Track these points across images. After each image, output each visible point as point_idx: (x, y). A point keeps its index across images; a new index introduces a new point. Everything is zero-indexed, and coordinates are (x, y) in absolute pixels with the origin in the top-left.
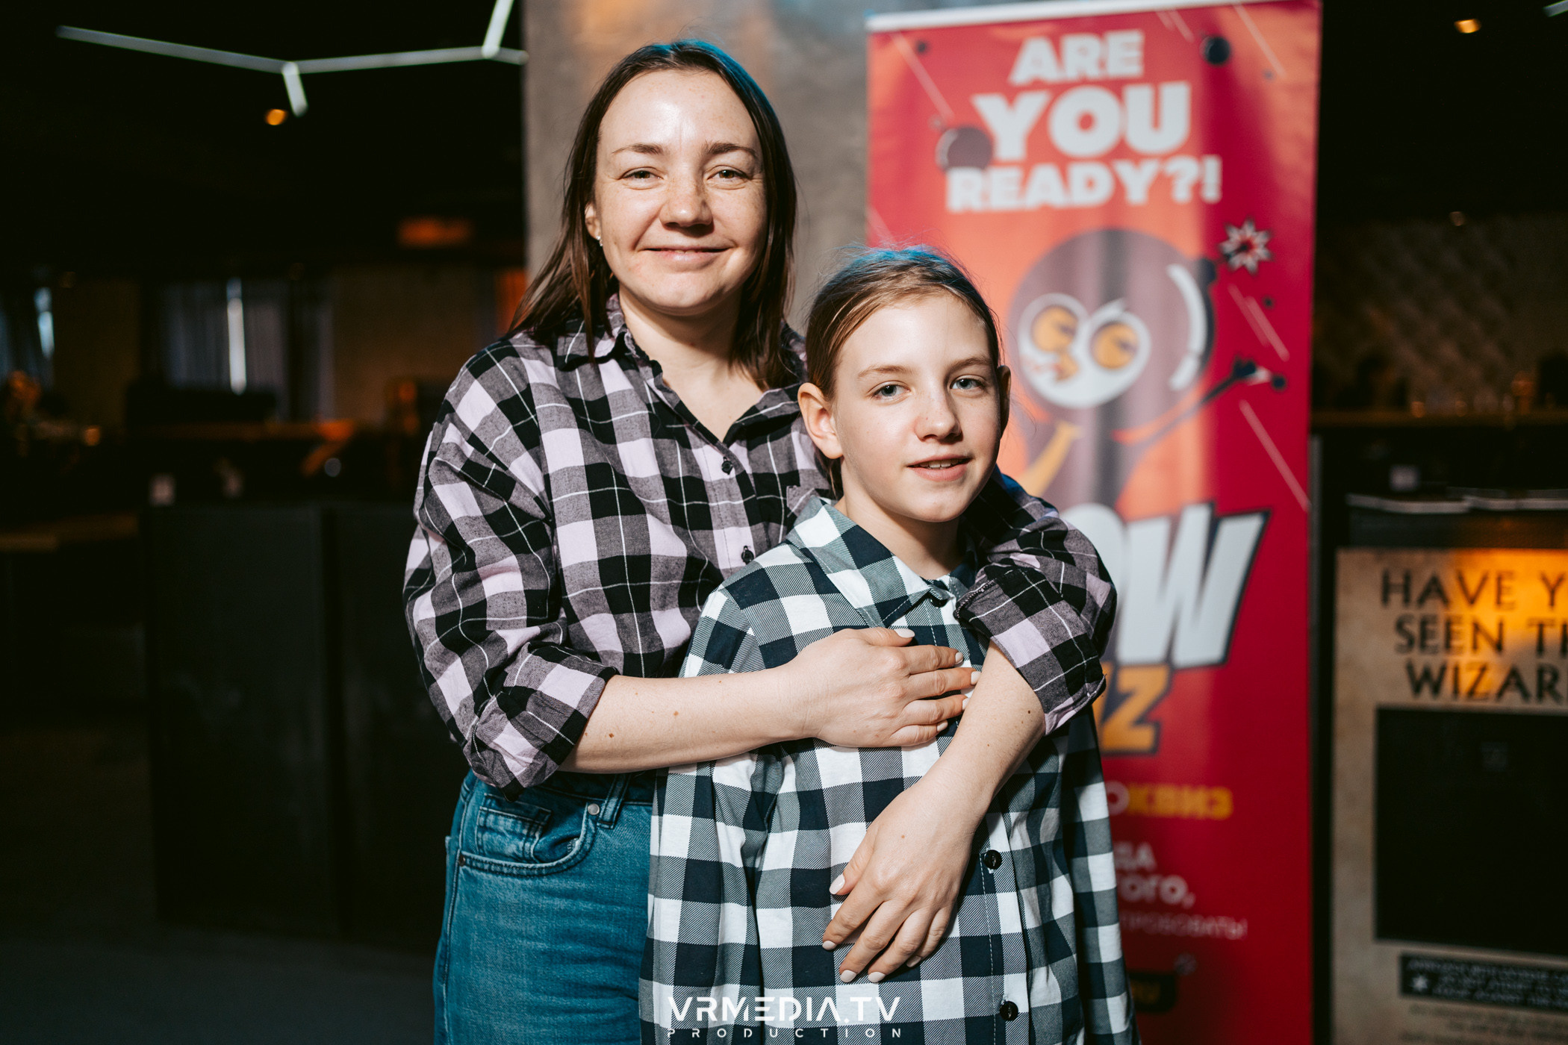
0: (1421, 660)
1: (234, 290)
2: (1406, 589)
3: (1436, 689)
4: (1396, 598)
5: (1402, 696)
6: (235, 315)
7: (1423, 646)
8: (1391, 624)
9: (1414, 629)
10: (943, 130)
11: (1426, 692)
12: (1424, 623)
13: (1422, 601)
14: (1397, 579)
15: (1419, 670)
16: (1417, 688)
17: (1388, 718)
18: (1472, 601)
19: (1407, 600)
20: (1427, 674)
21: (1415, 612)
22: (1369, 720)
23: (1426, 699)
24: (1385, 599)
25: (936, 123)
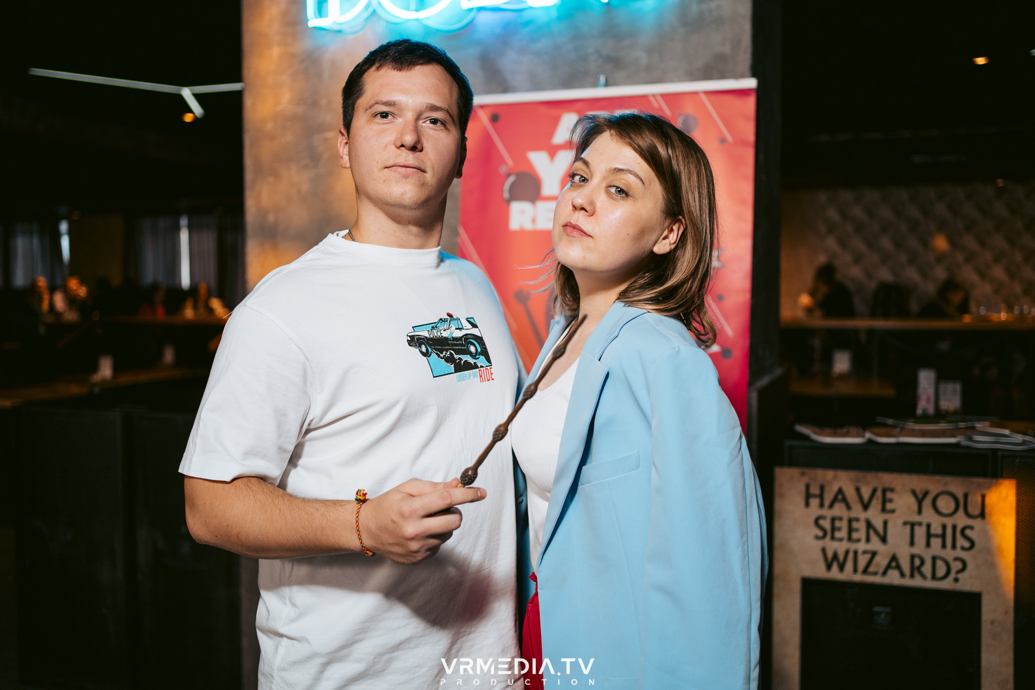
0: (832, 546)
1: (184, 222)
2: (821, 496)
3: (842, 568)
4: (815, 502)
5: (819, 571)
6: (184, 236)
7: (833, 538)
8: (812, 520)
9: (826, 524)
10: (508, 175)
11: (835, 567)
12: (833, 520)
13: (831, 506)
14: (815, 490)
15: (830, 555)
16: (829, 567)
17: (809, 585)
18: (866, 507)
19: (822, 505)
20: (835, 556)
21: (828, 513)
22: (797, 587)
23: (835, 574)
24: (807, 504)
25: (503, 169)
